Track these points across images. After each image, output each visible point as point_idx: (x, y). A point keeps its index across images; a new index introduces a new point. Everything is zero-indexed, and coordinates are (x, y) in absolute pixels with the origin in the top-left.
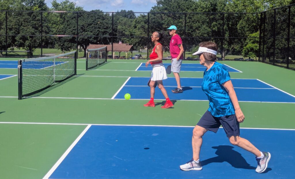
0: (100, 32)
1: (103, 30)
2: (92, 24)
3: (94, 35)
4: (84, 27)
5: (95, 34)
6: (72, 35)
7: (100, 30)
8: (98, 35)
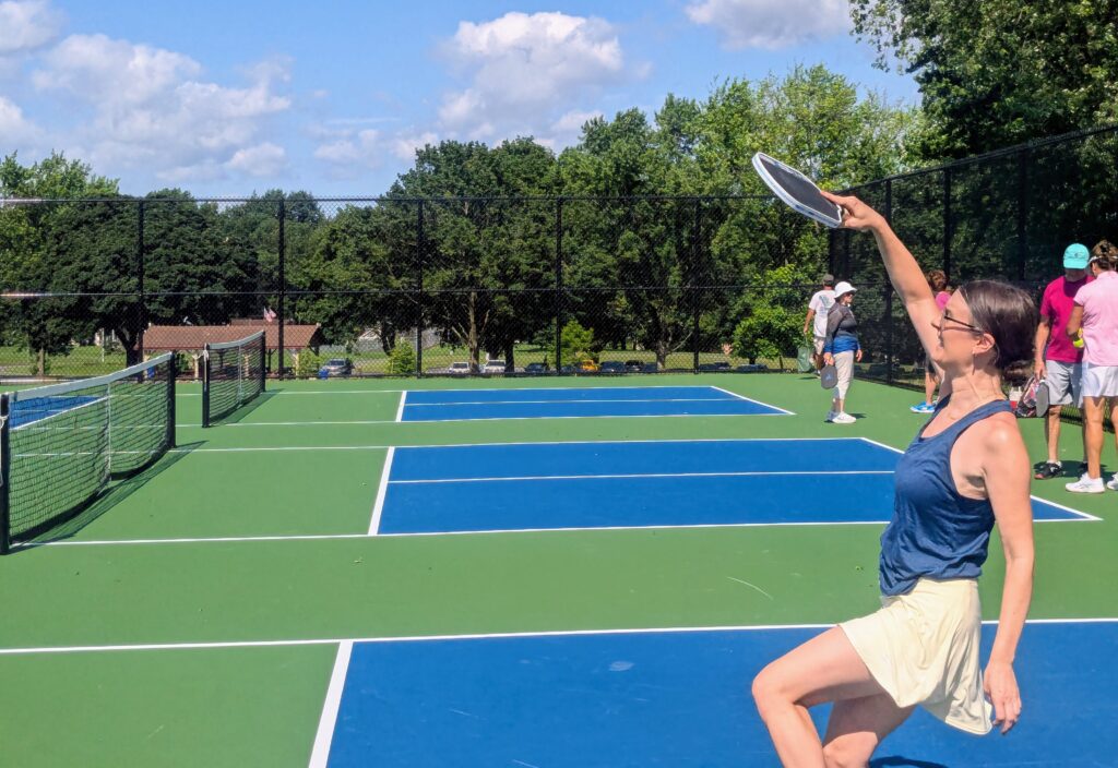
0: (191, 277)
1: (202, 268)
2: (158, 246)
3: (165, 287)
4: (125, 256)
5: (170, 286)
6: (76, 292)
7: (190, 268)
8: (180, 287)
